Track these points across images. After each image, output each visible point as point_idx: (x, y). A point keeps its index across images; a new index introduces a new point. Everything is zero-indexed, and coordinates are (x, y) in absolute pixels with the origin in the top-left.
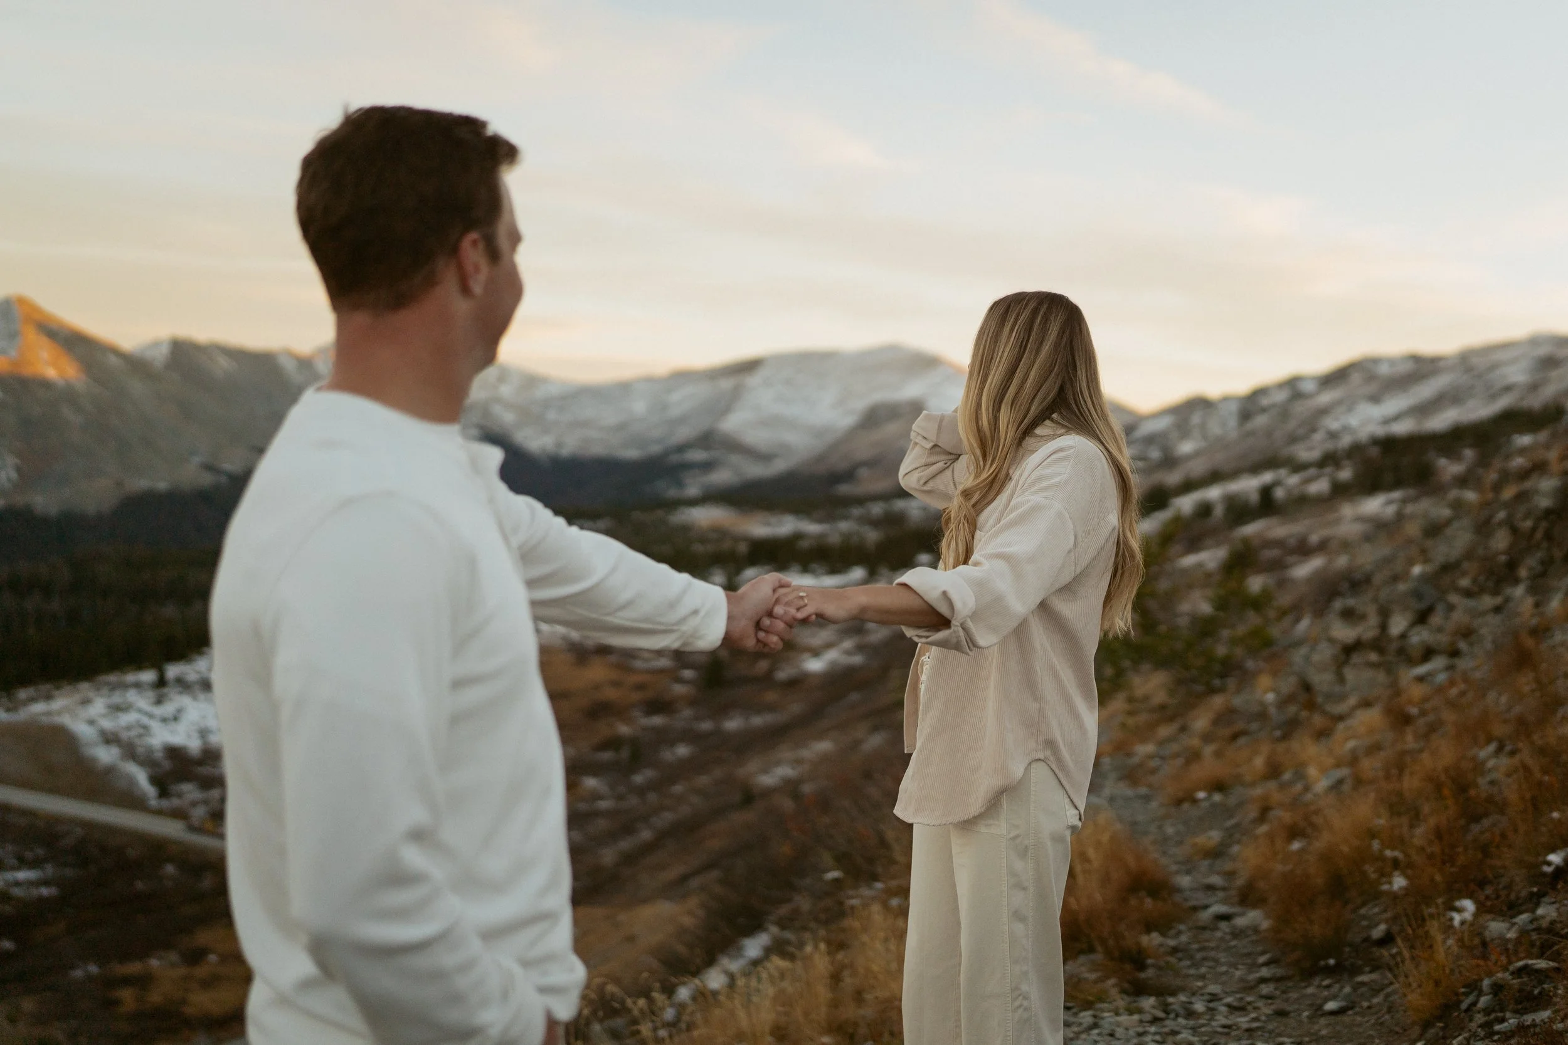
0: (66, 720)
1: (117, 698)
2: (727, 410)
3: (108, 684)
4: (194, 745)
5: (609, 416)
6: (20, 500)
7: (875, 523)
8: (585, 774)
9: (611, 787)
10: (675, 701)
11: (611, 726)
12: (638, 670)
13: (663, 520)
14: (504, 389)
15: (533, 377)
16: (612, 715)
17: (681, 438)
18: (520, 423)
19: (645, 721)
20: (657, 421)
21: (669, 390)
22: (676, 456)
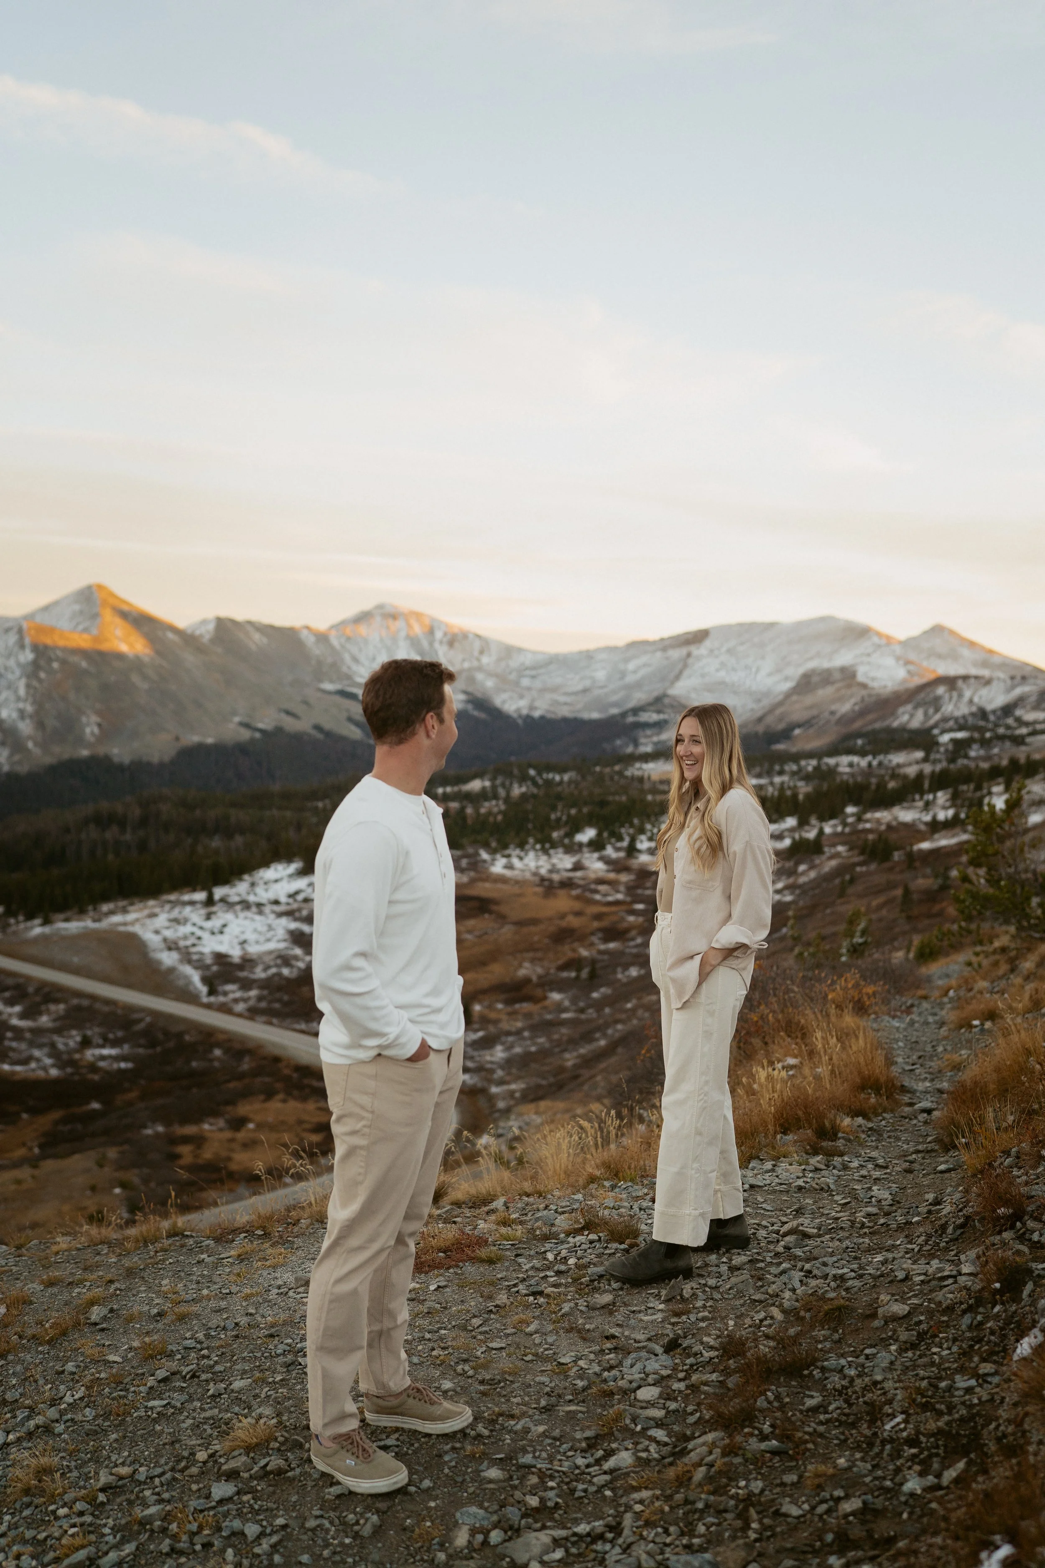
0: (137, 929)
1: (175, 913)
2: (678, 677)
3: (170, 902)
4: (236, 953)
5: (575, 683)
6: (101, 751)
7: (807, 778)
8: (552, 990)
9: (574, 1001)
10: (627, 931)
11: (574, 950)
12: (597, 903)
13: (620, 773)
14: (485, 660)
15: (509, 651)
16: (574, 941)
17: (636, 703)
18: (498, 690)
19: (602, 947)
20: (617, 688)
21: (628, 661)
22: (632, 719)
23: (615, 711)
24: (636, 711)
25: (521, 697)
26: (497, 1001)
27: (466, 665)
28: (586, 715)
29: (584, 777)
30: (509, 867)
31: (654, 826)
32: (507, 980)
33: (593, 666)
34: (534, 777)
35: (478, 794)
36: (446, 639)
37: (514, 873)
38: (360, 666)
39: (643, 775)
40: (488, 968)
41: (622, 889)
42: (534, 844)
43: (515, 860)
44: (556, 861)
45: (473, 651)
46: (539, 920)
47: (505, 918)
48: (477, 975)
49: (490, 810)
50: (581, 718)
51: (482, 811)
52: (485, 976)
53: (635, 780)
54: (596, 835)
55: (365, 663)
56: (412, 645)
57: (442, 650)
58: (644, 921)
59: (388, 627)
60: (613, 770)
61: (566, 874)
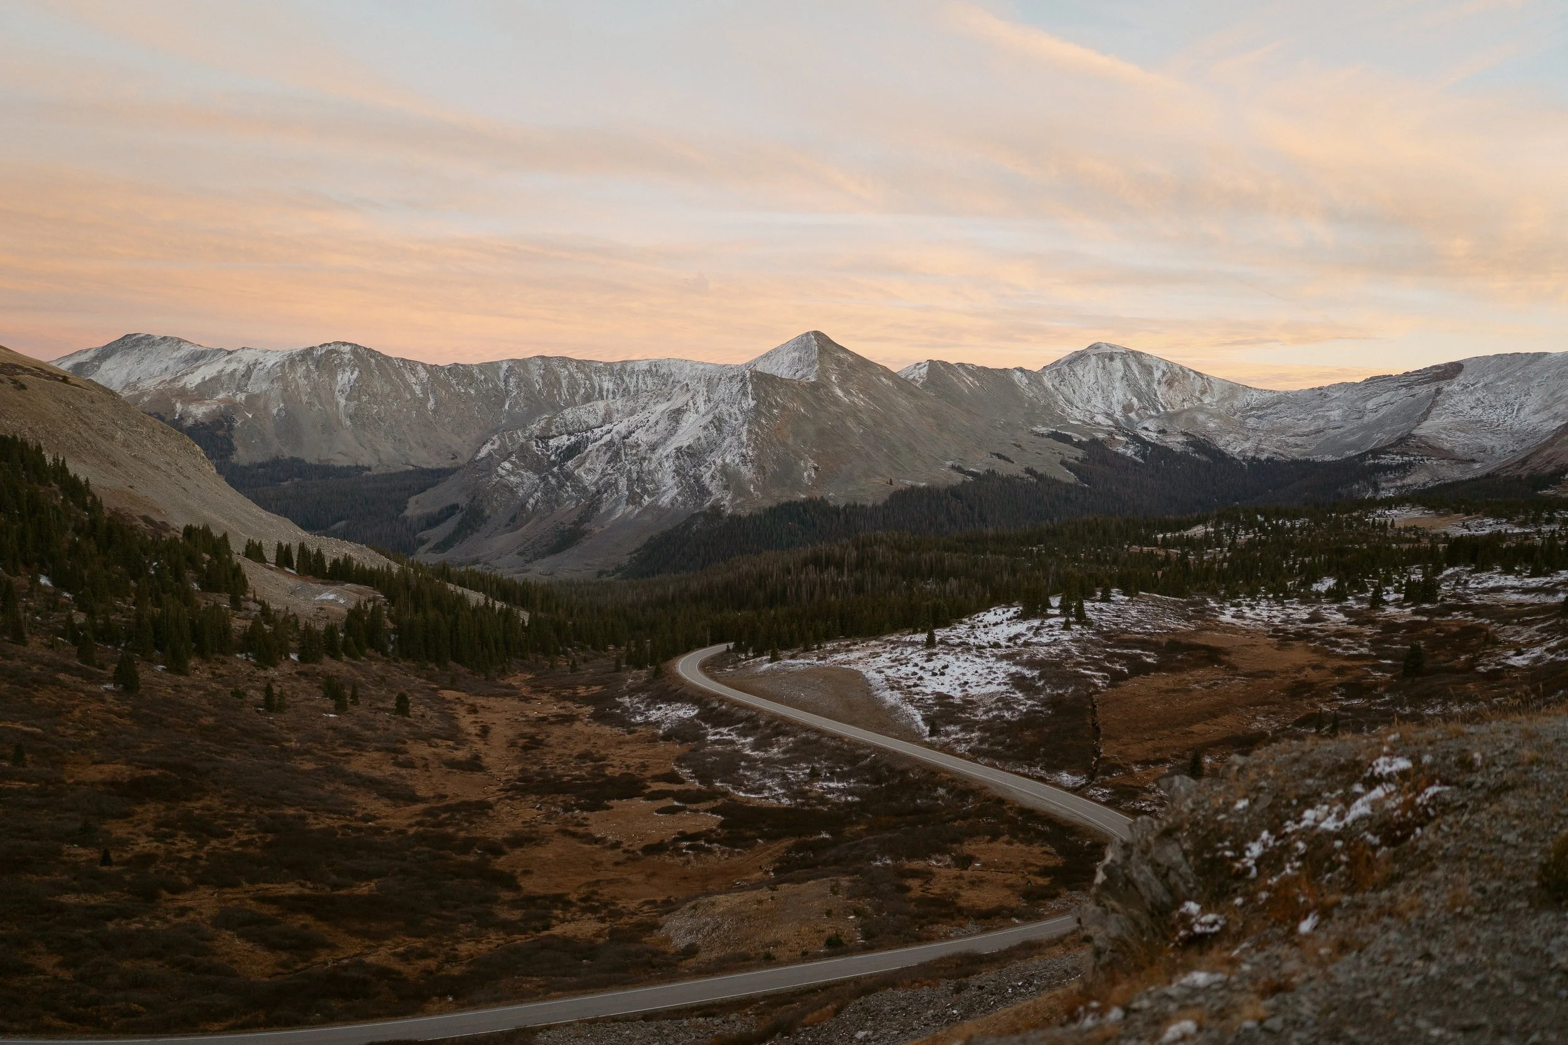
0: (860, 668)
2: (1425, 416)
5: (1307, 424)
6: (817, 495)
10: (1375, 686)
11: (1313, 705)
12: (1338, 656)
13: (1359, 519)
14: (1207, 400)
15: (1233, 389)
16: (1312, 696)
17: (1377, 444)
18: (1221, 431)
19: (1345, 703)
20: (1352, 429)
21: (1366, 399)
22: (1372, 461)
23: (1353, 453)
24: (1375, 453)
25: (1247, 439)
27: (1187, 405)
28: (1318, 458)
29: (1317, 524)
30: (1239, 616)
31: (1402, 577)
32: (1240, 733)
33: (1328, 405)
34: (1262, 523)
35: (1200, 540)
36: (1164, 380)
37: (1245, 622)
38: (1074, 408)
39: (1386, 522)
40: (1220, 720)
41: (1366, 643)
42: (1266, 594)
43: (1246, 610)
44: (1291, 611)
45: (1194, 390)
46: (1274, 672)
47: (1236, 668)
48: (1207, 727)
49: (1215, 556)
50: (1314, 461)
51: (1205, 558)
52: (1216, 728)
53: (1377, 527)
54: (1335, 584)
55: (1080, 405)
56: (1129, 385)
57: (1161, 390)
58: (1392, 678)
59: (1104, 368)
60: (1351, 517)
61: (1302, 625)
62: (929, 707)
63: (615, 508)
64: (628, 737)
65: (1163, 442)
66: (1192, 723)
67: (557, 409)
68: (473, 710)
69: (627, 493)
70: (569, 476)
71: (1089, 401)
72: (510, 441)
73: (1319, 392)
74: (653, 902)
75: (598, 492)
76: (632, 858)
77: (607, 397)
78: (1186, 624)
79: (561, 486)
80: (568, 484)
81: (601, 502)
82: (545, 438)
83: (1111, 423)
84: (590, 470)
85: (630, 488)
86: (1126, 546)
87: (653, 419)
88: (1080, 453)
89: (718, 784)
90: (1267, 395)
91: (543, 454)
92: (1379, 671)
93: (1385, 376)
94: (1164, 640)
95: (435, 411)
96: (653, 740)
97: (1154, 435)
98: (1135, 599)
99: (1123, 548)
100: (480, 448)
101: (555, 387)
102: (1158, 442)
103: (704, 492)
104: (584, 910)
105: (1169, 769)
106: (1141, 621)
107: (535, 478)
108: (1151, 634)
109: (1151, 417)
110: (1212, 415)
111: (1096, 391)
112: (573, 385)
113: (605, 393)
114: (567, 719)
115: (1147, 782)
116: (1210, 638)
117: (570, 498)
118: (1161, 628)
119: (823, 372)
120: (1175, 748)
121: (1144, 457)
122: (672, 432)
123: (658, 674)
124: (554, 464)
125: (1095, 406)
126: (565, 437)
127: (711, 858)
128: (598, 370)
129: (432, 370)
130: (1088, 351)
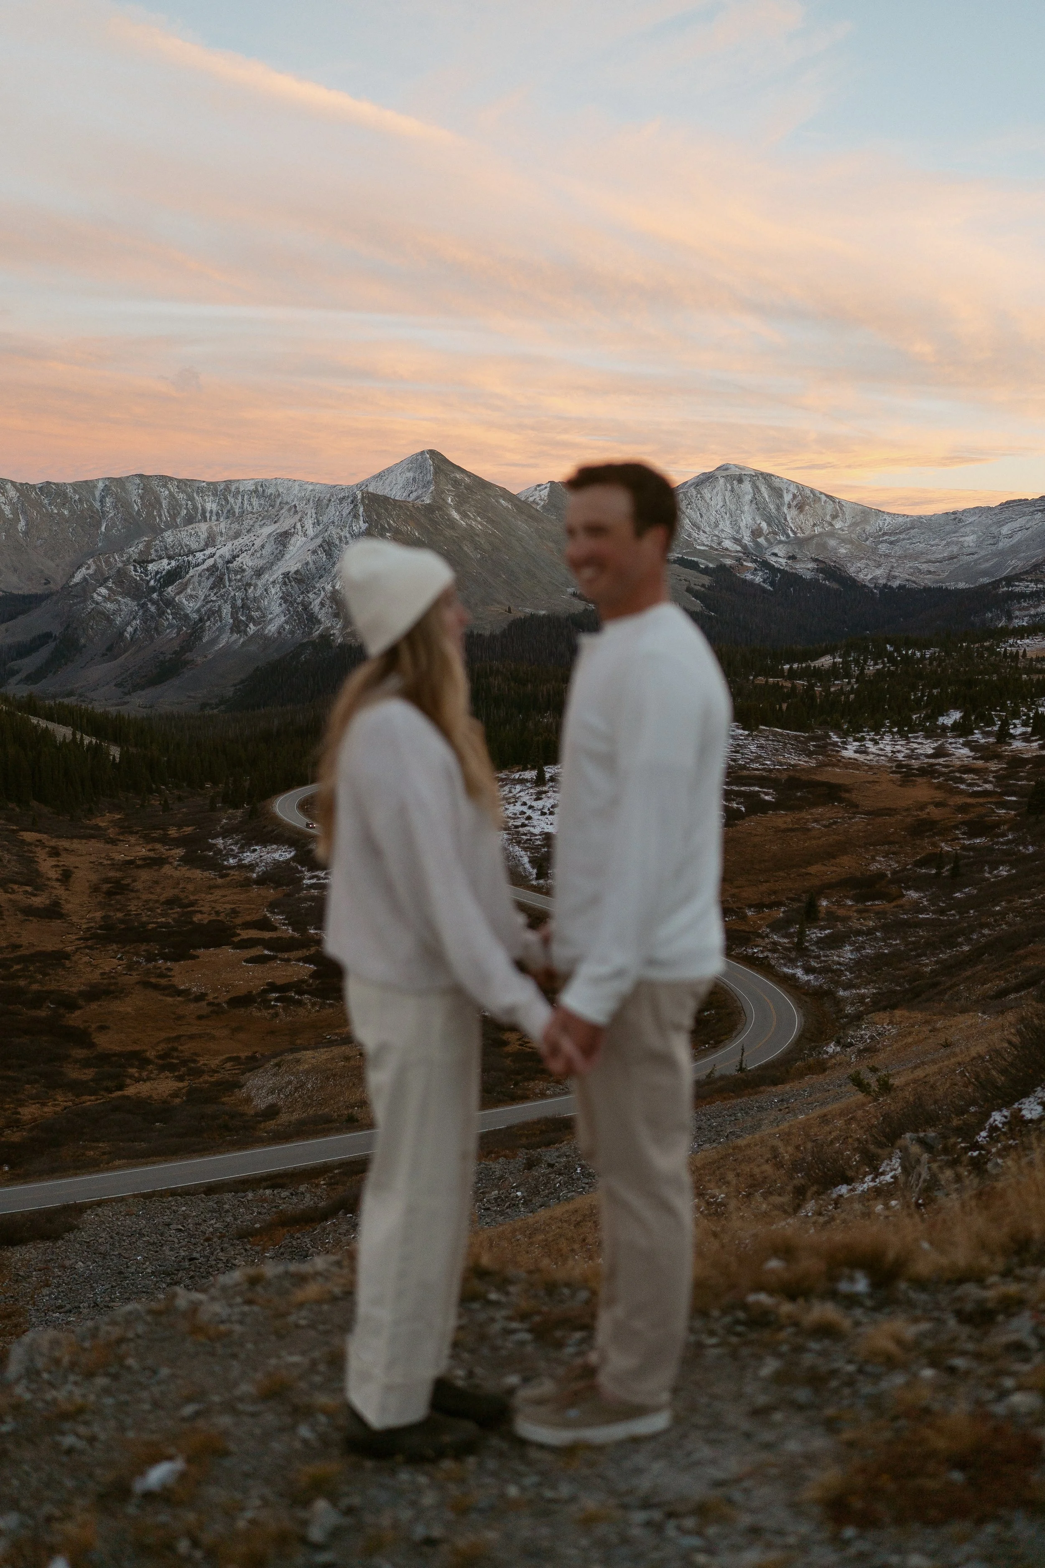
5: (941, 550)
8: (908, 888)
9: (932, 902)
10: (997, 825)
11: (934, 845)
12: (962, 792)
13: (990, 650)
14: (838, 525)
15: (866, 513)
16: (935, 834)
17: (1011, 571)
18: (852, 558)
19: (967, 842)
20: (987, 555)
21: (1000, 524)
22: (1006, 589)
23: (986, 580)
24: (1009, 580)
25: (879, 566)
26: (847, 897)
27: (818, 530)
28: (951, 586)
29: (948, 654)
30: (863, 751)
31: (1030, 710)
32: (858, 874)
33: (962, 530)
34: (891, 653)
35: (827, 671)
36: (795, 503)
37: (868, 758)
38: (701, 533)
39: (1017, 652)
40: (838, 861)
41: (991, 779)
42: (891, 727)
43: (869, 744)
44: (915, 746)
45: (825, 515)
46: (895, 810)
47: (857, 806)
48: (823, 868)
49: (842, 688)
50: (946, 588)
51: (832, 689)
52: (834, 869)
53: (1008, 657)
54: (962, 718)
55: (707, 529)
56: (758, 509)
57: (791, 515)
58: (1016, 815)
59: (732, 491)
60: (983, 646)
61: (926, 760)
62: (537, 848)
63: (218, 637)
64: (220, 881)
65: (792, 568)
66: (810, 864)
67: (157, 531)
68: (55, 853)
69: (231, 621)
70: (170, 603)
71: (717, 525)
72: (107, 565)
73: (953, 517)
74: (236, 1059)
75: (201, 620)
76: (216, 1010)
77: (210, 519)
78: (806, 759)
79: (161, 613)
80: (169, 611)
81: (204, 631)
82: (143, 562)
83: (739, 548)
84: (191, 596)
85: (234, 615)
86: (751, 678)
87: (258, 543)
88: (706, 580)
89: (312, 931)
90: (900, 519)
91: (141, 579)
92: (1003, 808)
93: (1020, 500)
94: (784, 777)
95: (26, 533)
96: (247, 883)
97: (783, 561)
98: (755, 733)
99: (749, 680)
100: (74, 573)
101: (155, 508)
102: (787, 569)
103: (313, 619)
104: (162, 1068)
105: (783, 912)
106: (761, 757)
107: (133, 605)
108: (770, 771)
109: (781, 542)
110: (843, 541)
111: (723, 514)
112: (174, 506)
113: (208, 515)
114: (157, 862)
115: (760, 927)
116: (834, 775)
117: (171, 626)
118: (781, 764)
119: (439, 494)
120: (791, 890)
121: (772, 584)
122: (279, 556)
123: (253, 814)
124: (153, 589)
125: (723, 531)
126: (165, 561)
127: (301, 1011)
128: (200, 490)
129: (23, 489)
130: (717, 473)
